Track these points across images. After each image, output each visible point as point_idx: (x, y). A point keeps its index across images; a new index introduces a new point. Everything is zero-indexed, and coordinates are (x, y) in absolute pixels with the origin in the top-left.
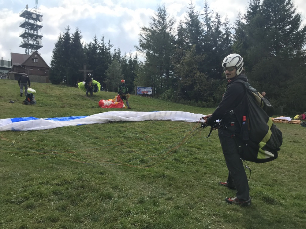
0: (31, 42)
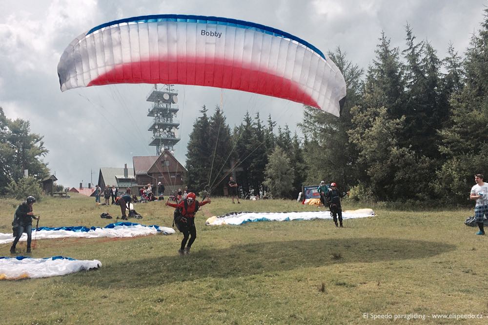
0: (164, 136)
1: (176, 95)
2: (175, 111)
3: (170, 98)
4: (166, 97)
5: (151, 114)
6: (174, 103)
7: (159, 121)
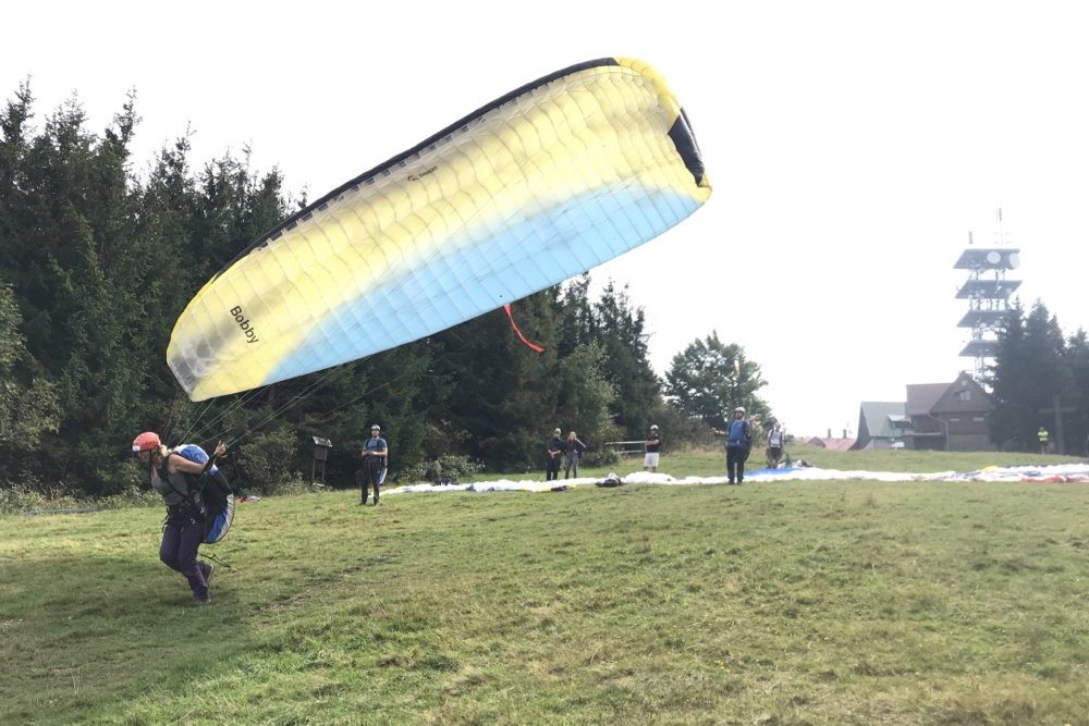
0: (989, 336)
1: (1016, 251)
2: (1014, 285)
3: (1002, 258)
4: (994, 259)
5: (963, 293)
6: (1011, 268)
7: (979, 308)
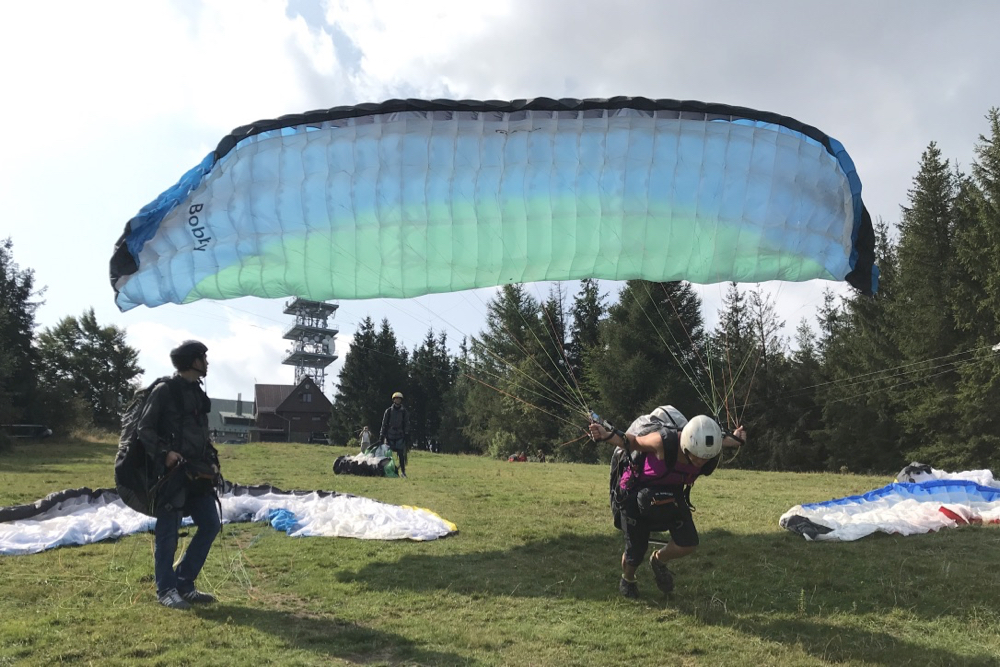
0: (309, 349)
2: (333, 308)
5: (291, 310)
7: (303, 324)
